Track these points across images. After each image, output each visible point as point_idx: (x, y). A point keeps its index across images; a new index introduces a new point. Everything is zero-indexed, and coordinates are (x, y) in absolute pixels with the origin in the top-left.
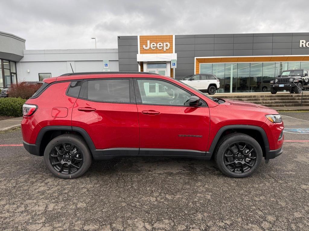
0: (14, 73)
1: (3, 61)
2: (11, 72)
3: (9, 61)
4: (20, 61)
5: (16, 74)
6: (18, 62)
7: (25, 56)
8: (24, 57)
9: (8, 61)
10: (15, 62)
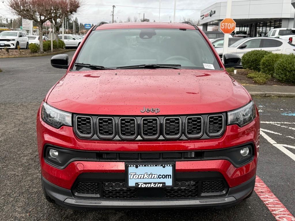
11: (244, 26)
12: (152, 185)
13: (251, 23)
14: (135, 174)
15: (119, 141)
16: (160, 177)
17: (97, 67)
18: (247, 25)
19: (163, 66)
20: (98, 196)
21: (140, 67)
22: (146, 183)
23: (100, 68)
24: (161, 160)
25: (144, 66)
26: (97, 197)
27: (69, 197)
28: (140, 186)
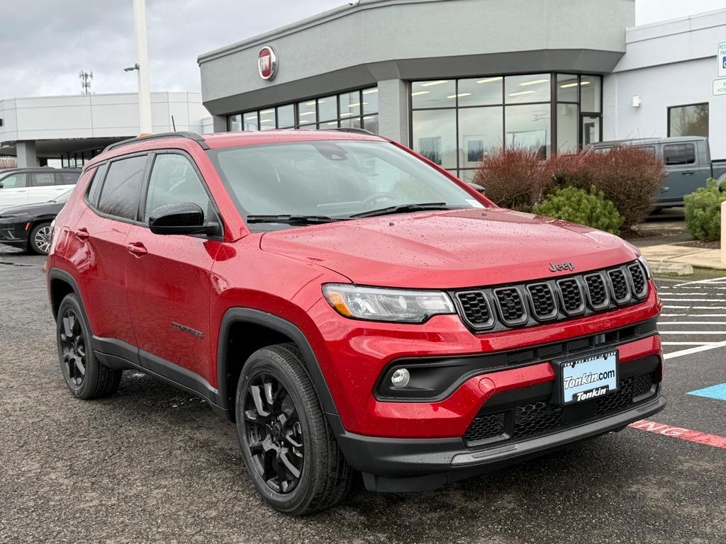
0: (593, 115)
1: (556, 77)
2: (582, 110)
3: (580, 75)
4: (614, 71)
5: (599, 115)
6: (609, 74)
7: (629, 49)
8: (626, 55)
9: (576, 77)
10: (601, 77)
11: (74, 155)
12: (594, 394)
13: (93, 149)
14: (570, 378)
15: (535, 326)
16: (601, 376)
17: (309, 220)
18: (83, 153)
19: (426, 207)
20: (506, 436)
21: (388, 211)
22: (586, 392)
23: (317, 220)
24: (594, 348)
25: (395, 210)
26: (505, 440)
27: (458, 452)
28: (579, 400)
